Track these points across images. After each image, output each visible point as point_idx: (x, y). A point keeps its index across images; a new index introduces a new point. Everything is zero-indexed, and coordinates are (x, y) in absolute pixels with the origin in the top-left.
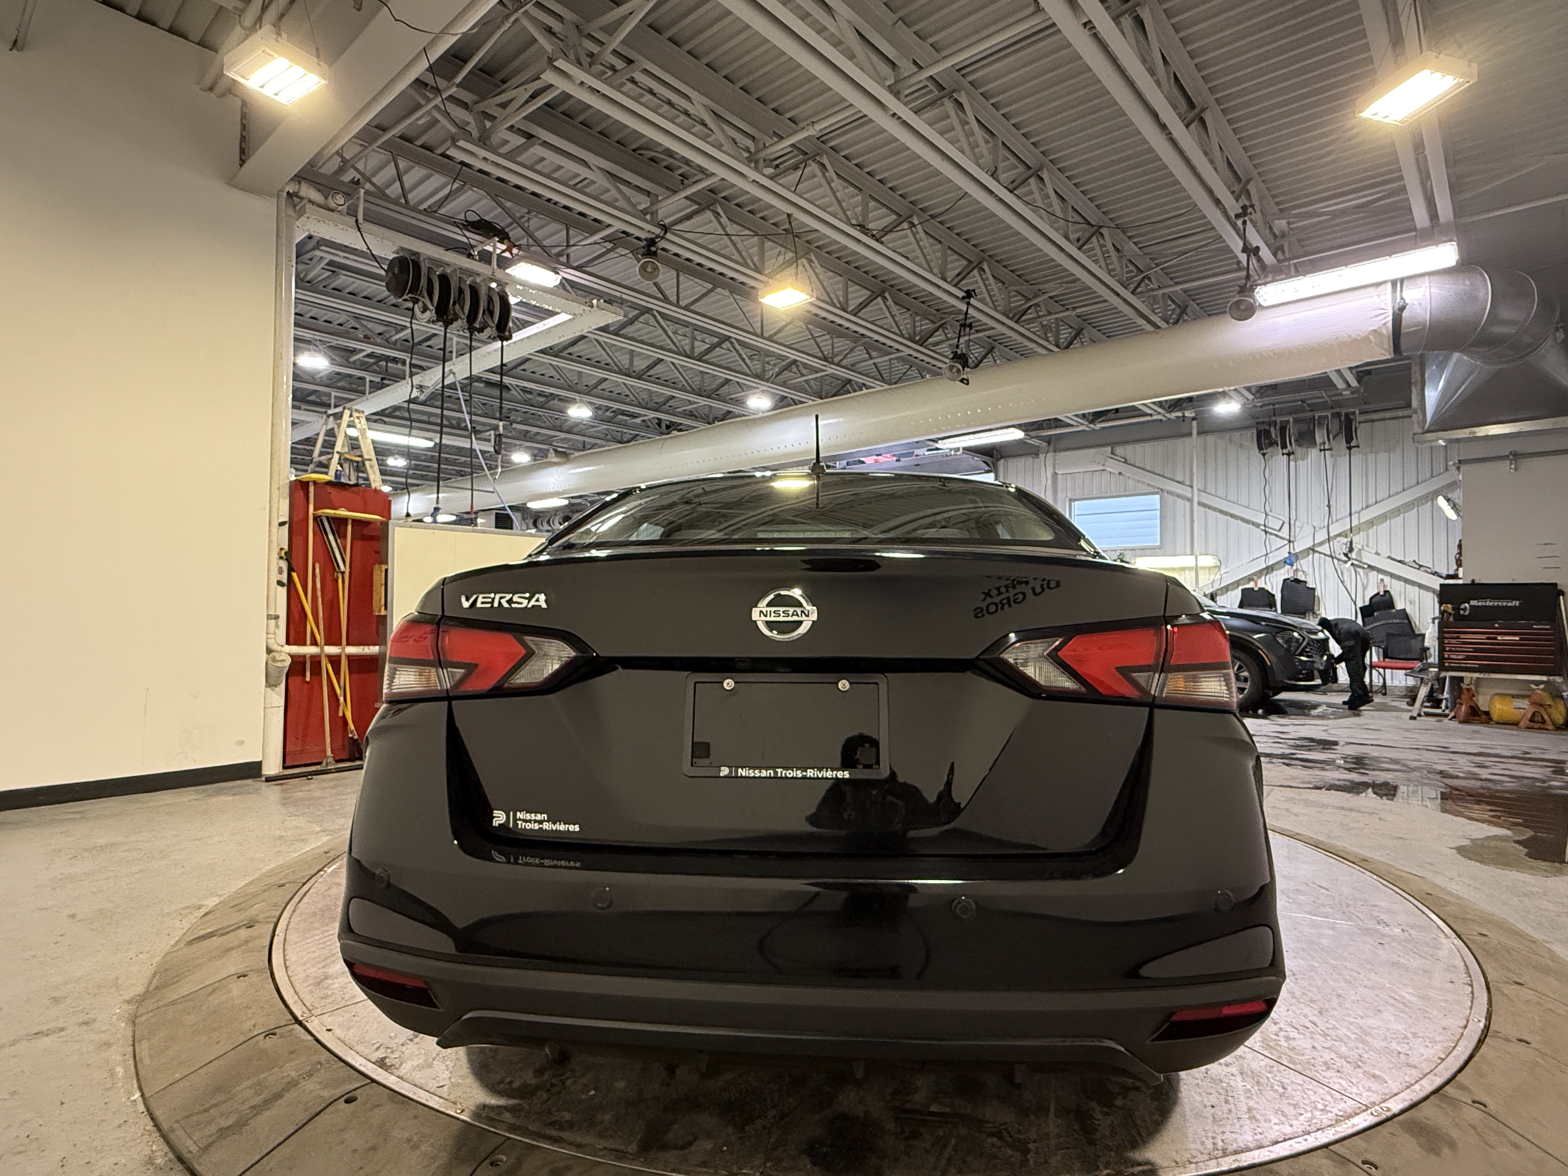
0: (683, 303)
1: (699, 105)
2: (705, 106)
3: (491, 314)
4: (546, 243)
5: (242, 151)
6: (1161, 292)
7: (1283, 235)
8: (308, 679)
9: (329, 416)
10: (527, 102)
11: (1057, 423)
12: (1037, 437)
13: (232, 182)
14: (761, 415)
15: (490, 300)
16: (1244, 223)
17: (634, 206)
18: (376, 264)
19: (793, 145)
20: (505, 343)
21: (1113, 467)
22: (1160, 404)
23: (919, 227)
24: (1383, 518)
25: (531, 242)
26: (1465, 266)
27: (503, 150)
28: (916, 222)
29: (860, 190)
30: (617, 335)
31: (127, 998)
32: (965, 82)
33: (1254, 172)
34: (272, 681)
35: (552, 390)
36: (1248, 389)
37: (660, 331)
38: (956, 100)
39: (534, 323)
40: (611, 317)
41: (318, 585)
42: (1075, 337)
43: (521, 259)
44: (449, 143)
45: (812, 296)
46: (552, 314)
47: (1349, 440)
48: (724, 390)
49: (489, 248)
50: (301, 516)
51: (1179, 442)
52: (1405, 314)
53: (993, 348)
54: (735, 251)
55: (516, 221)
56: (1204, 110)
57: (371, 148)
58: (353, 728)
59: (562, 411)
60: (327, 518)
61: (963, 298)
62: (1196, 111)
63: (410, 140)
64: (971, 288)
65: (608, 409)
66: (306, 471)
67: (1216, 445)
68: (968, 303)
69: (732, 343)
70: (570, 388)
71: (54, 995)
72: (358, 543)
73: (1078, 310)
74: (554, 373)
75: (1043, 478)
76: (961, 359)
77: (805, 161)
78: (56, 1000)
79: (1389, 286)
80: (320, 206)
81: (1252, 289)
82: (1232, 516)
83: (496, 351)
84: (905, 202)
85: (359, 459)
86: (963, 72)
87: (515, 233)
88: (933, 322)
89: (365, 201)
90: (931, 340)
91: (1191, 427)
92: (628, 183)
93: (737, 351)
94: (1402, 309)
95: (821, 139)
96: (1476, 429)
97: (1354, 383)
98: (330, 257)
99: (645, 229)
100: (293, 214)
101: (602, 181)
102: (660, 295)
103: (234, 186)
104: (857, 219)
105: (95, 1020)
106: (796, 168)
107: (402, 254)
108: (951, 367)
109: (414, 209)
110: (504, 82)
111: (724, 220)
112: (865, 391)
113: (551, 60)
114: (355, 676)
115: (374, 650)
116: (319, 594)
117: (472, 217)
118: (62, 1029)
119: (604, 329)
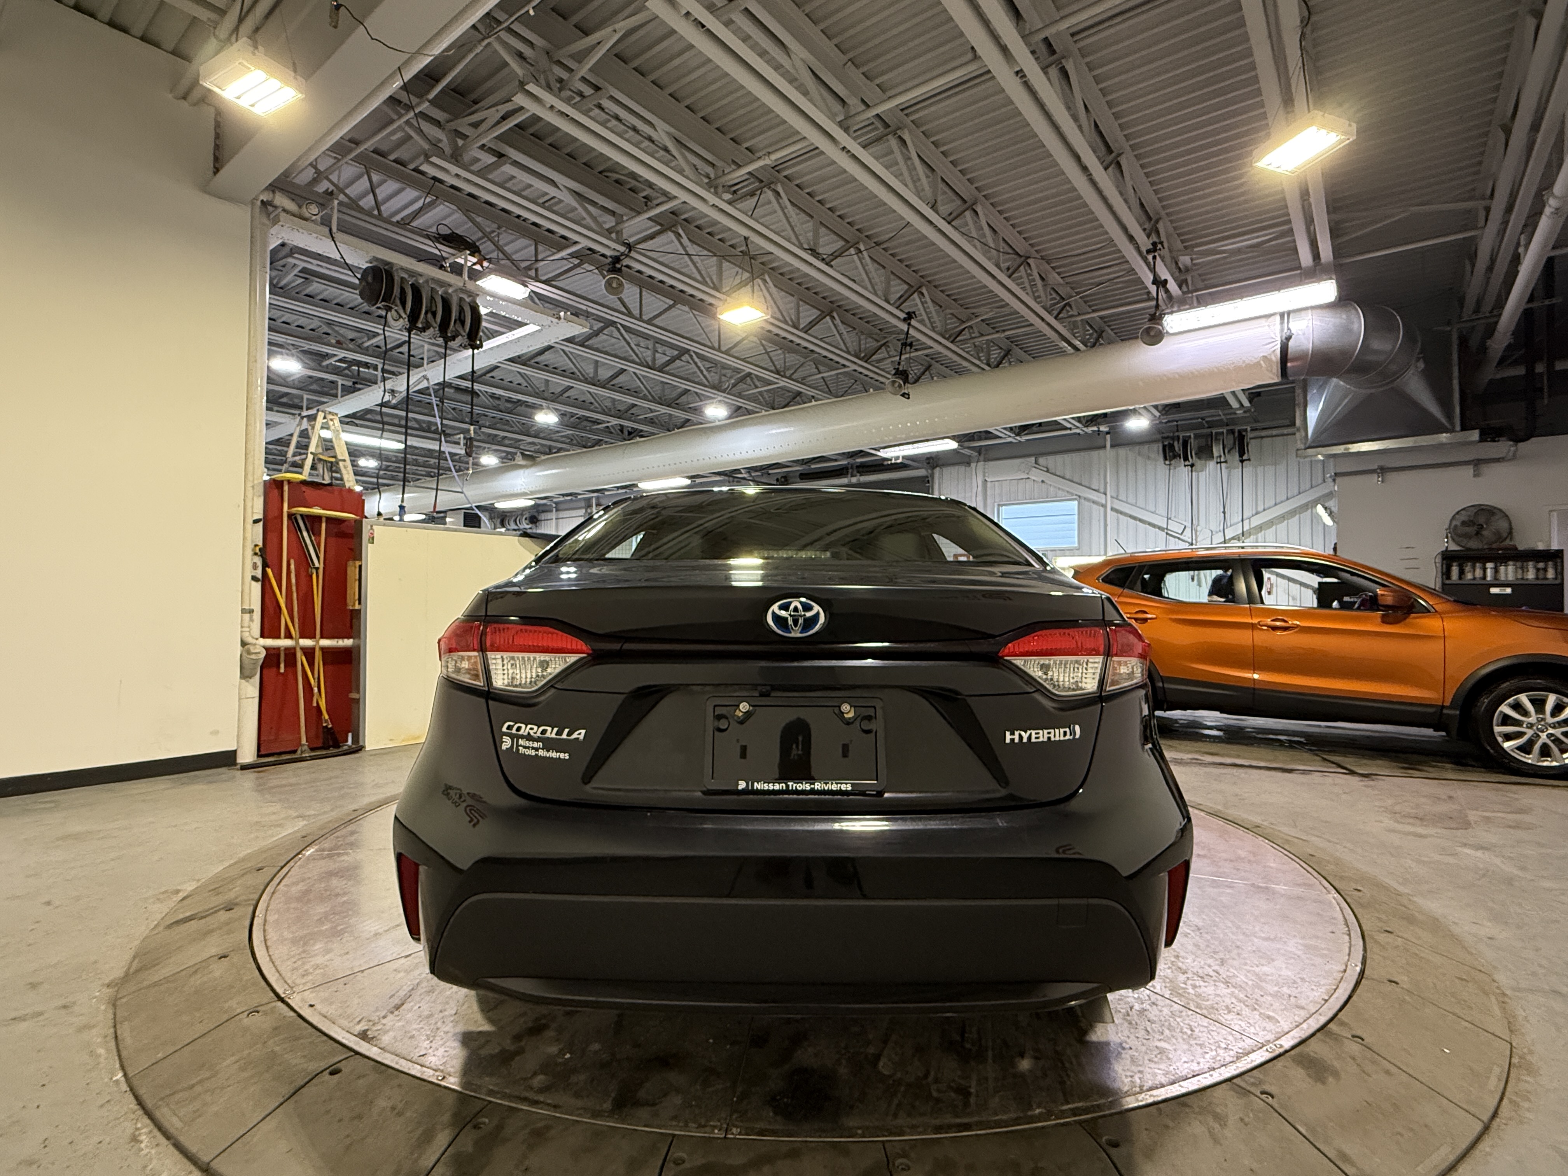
0: (645, 318)
1: (662, 132)
2: (667, 133)
3: (463, 323)
4: (514, 257)
5: (216, 159)
6: (1079, 318)
7: (1187, 270)
8: (282, 670)
9: (302, 418)
10: (498, 123)
11: (988, 435)
12: (969, 448)
13: (205, 189)
14: (717, 423)
15: (461, 310)
16: (1154, 258)
17: (599, 224)
18: (350, 273)
19: (749, 173)
20: (476, 351)
21: (1037, 475)
22: (1079, 419)
23: (865, 253)
24: (1271, 523)
25: (501, 256)
26: (1343, 301)
27: (475, 167)
28: (862, 248)
29: (812, 217)
30: (582, 345)
31: (107, 982)
32: (908, 121)
33: (1163, 213)
34: (247, 673)
35: (520, 397)
36: (1156, 407)
37: (624, 343)
38: (900, 137)
39: (503, 333)
40: (577, 329)
41: (293, 581)
42: (1003, 358)
43: (491, 272)
44: (422, 158)
45: (767, 314)
46: (521, 324)
47: (1242, 453)
48: (683, 399)
49: (461, 261)
50: (276, 513)
51: (1095, 454)
52: (1291, 343)
53: (930, 366)
54: (694, 270)
55: (486, 235)
56: (1119, 155)
57: (343, 162)
58: (327, 717)
59: (530, 417)
60: (302, 516)
61: (905, 320)
62: (1113, 155)
63: (383, 155)
64: (911, 310)
65: (573, 415)
66: (280, 471)
67: (1127, 459)
68: (909, 324)
69: (691, 356)
70: (537, 395)
71: (31, 980)
72: (332, 540)
73: (1007, 333)
74: (521, 381)
75: (974, 484)
76: (902, 375)
77: (761, 188)
78: (33, 986)
79: (1278, 317)
80: (295, 216)
81: (1161, 318)
82: (1141, 521)
83: (466, 358)
84: (853, 229)
85: (333, 460)
86: (906, 112)
87: (485, 246)
88: (877, 341)
89: (339, 211)
90: (874, 357)
91: (1105, 439)
92: (594, 203)
93: (696, 363)
94: (1289, 338)
95: (776, 168)
96: (1350, 446)
97: (1246, 404)
98: (302, 265)
99: (610, 247)
100: (267, 222)
101: (569, 200)
102: (623, 310)
103: (209, 193)
104: (809, 244)
105: (74, 1003)
106: (752, 194)
107: (374, 264)
108: (894, 382)
109: (388, 221)
110: (475, 102)
111: (685, 241)
112: (814, 403)
113: (522, 84)
114: (330, 667)
115: (348, 642)
116: (294, 588)
117: (444, 231)
118: (41, 1014)
119: (570, 340)
